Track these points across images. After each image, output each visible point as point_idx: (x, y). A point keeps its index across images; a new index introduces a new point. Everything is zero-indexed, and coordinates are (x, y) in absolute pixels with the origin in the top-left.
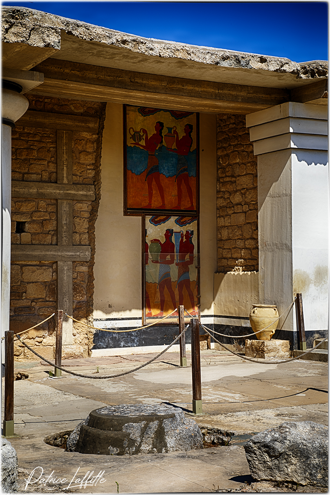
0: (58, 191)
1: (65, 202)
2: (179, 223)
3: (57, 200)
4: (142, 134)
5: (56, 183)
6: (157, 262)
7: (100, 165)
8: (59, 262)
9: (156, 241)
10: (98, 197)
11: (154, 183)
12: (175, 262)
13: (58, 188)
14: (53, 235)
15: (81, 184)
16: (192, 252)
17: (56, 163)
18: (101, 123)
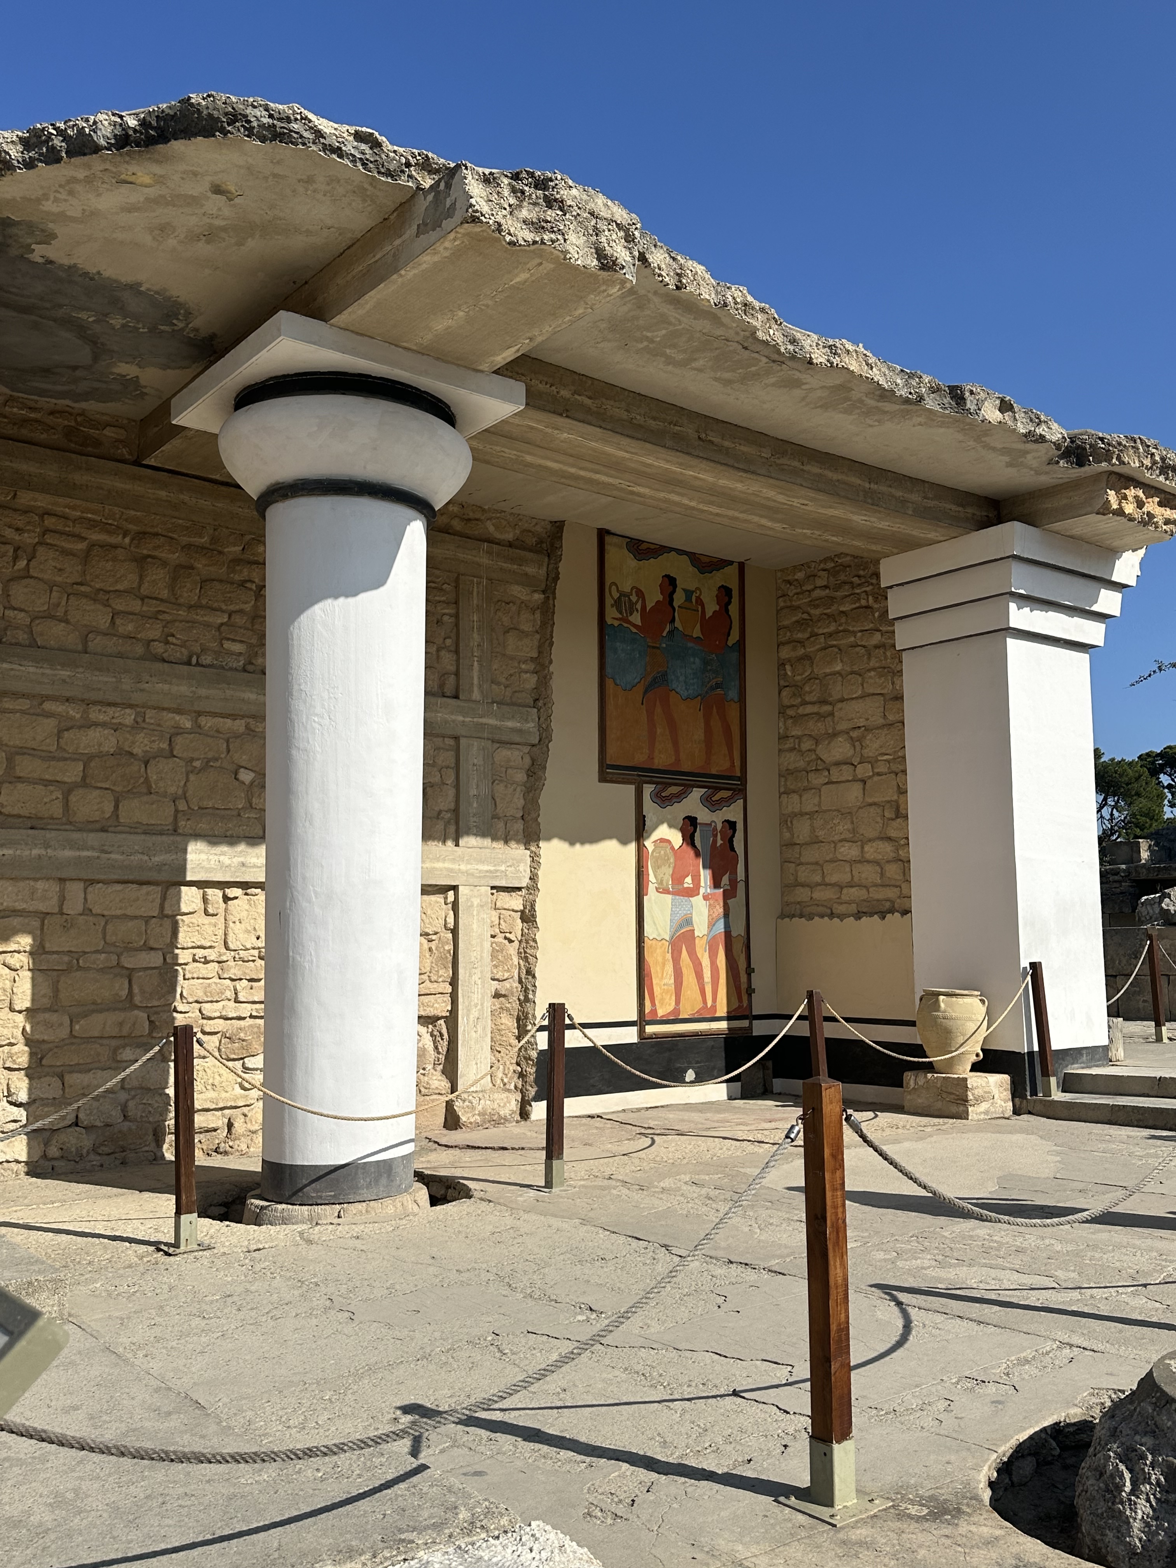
0: (461, 718)
1: (475, 744)
2: (710, 803)
3: (456, 738)
5: (456, 697)
6: (666, 892)
7: (551, 662)
8: (461, 888)
9: (663, 843)
10: (545, 737)
11: (659, 710)
12: (702, 891)
13: (461, 711)
14: (448, 823)
15: (508, 704)
16: (734, 872)
17: (457, 652)
18: (551, 566)
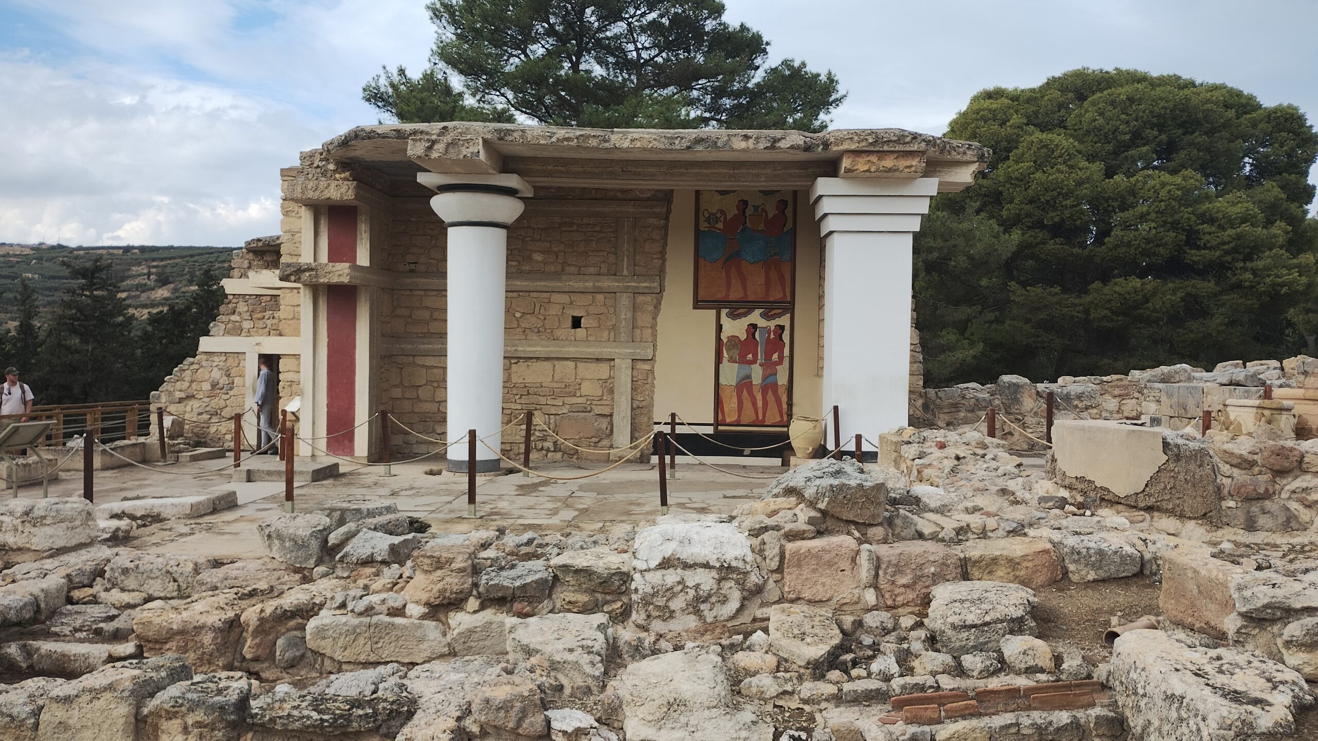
0: (617, 284)
1: (625, 295)
2: (766, 316)
3: (615, 293)
4: (719, 215)
5: (615, 275)
6: (735, 362)
7: (666, 255)
8: (616, 359)
9: (733, 338)
10: (662, 289)
11: (733, 270)
12: (759, 362)
13: (617, 281)
14: (611, 331)
15: (643, 275)
16: (782, 350)
17: (616, 254)
18: (667, 208)
